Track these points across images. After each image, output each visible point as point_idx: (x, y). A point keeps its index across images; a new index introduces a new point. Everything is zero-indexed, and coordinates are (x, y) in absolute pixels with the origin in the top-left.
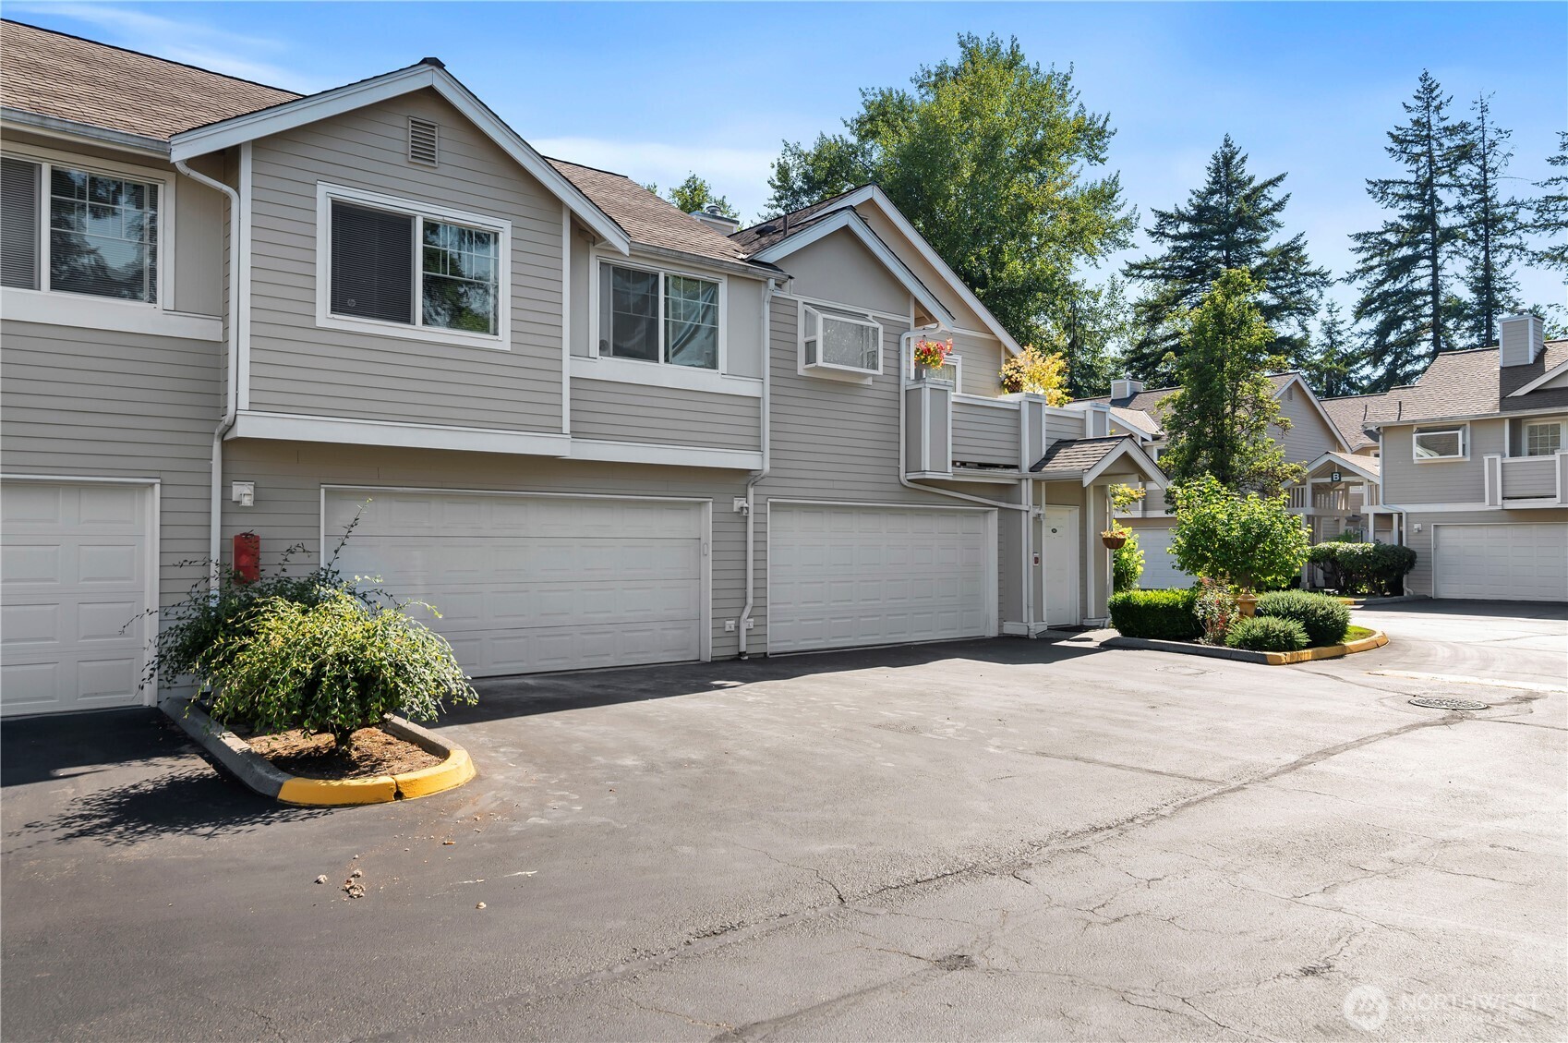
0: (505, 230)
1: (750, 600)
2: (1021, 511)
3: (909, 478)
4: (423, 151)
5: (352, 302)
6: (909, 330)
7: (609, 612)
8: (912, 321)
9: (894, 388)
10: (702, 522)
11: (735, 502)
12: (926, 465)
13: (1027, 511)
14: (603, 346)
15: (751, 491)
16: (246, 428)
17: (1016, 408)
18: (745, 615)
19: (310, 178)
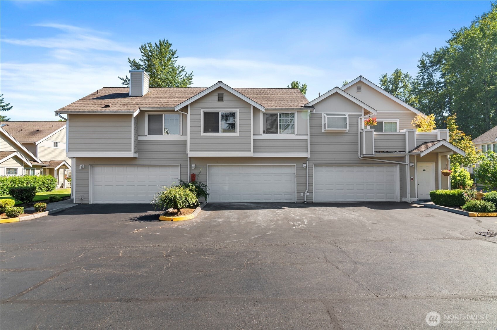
0: (238, 111)
1: (307, 189)
2: (406, 165)
3: (361, 156)
4: (221, 99)
5: (210, 130)
6: (362, 116)
7: (270, 190)
8: (363, 113)
9: (356, 132)
10: (294, 170)
11: (303, 165)
12: (364, 153)
13: (408, 165)
14: (264, 132)
15: (307, 162)
16: (190, 155)
17: (404, 134)
18: (306, 192)
19: (199, 109)
